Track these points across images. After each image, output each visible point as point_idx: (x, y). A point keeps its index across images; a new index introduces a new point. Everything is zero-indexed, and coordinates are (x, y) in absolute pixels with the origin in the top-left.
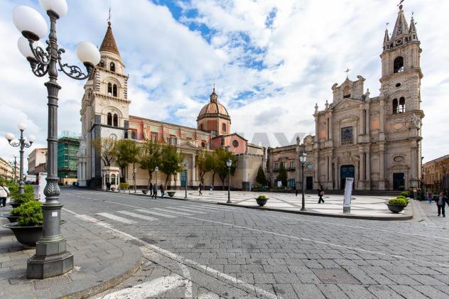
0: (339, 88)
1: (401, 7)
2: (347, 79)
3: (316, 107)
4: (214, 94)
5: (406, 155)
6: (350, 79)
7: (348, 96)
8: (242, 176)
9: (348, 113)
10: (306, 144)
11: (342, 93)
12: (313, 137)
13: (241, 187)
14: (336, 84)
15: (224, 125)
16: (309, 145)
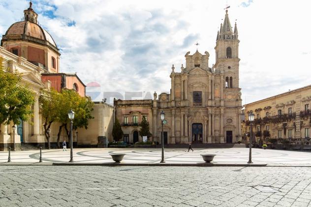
0: (191, 56)
1: (227, 11)
2: (197, 51)
3: (173, 68)
4: (30, 9)
5: (233, 118)
6: (199, 52)
7: (198, 66)
8: (98, 128)
9: (198, 79)
10: (161, 101)
11: (193, 61)
12: (168, 95)
13: (96, 142)
14: (189, 53)
15: (53, 59)
16: (164, 101)
